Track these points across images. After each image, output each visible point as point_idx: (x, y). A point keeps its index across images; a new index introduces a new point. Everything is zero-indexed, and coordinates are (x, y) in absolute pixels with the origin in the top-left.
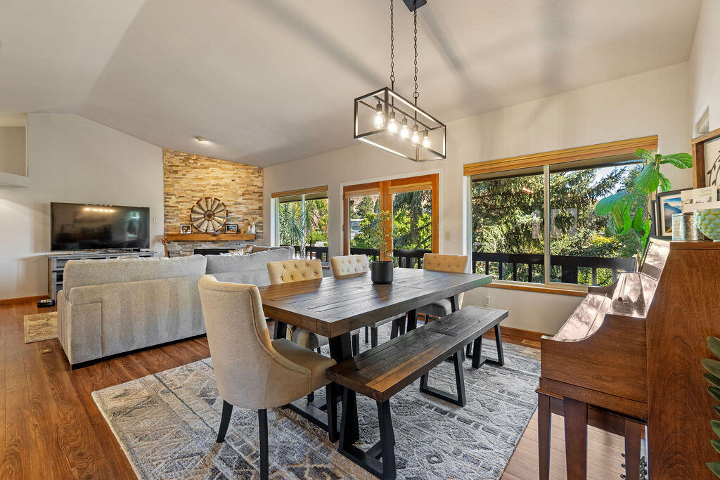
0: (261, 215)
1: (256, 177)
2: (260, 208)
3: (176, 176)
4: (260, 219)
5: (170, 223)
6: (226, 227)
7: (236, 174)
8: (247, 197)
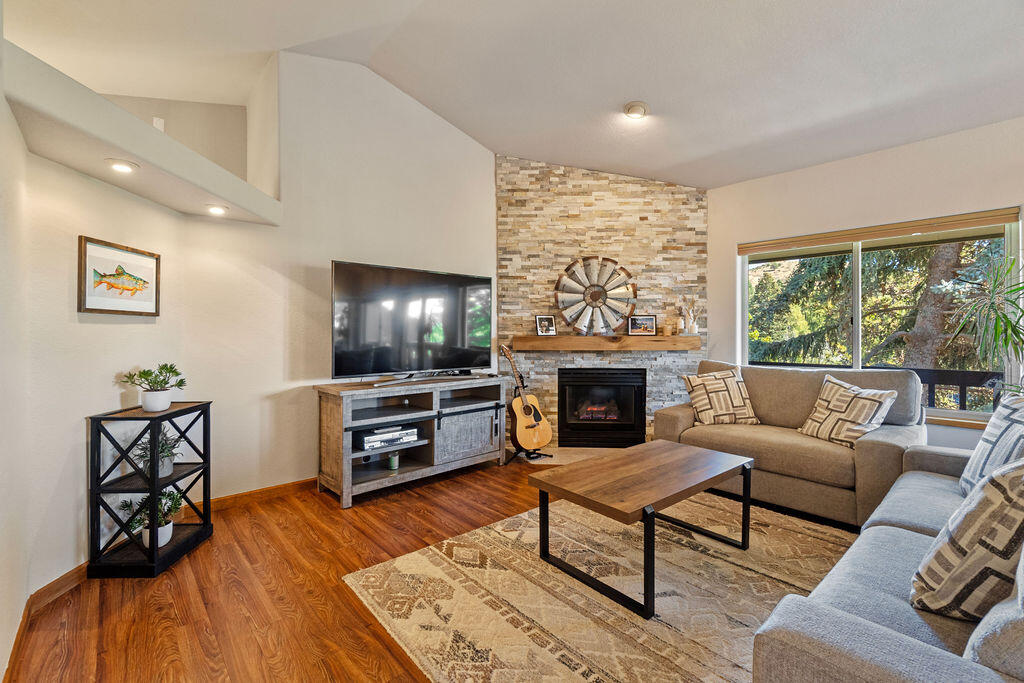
0: (703, 295)
1: (693, 211)
2: (702, 279)
3: (523, 211)
5: (508, 312)
6: (631, 322)
7: (650, 204)
8: (674, 253)
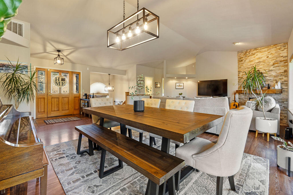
1: (282, 51)
3: (242, 62)
4: (285, 79)
5: (240, 85)
7: (269, 52)
8: (276, 65)
